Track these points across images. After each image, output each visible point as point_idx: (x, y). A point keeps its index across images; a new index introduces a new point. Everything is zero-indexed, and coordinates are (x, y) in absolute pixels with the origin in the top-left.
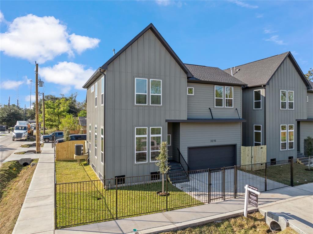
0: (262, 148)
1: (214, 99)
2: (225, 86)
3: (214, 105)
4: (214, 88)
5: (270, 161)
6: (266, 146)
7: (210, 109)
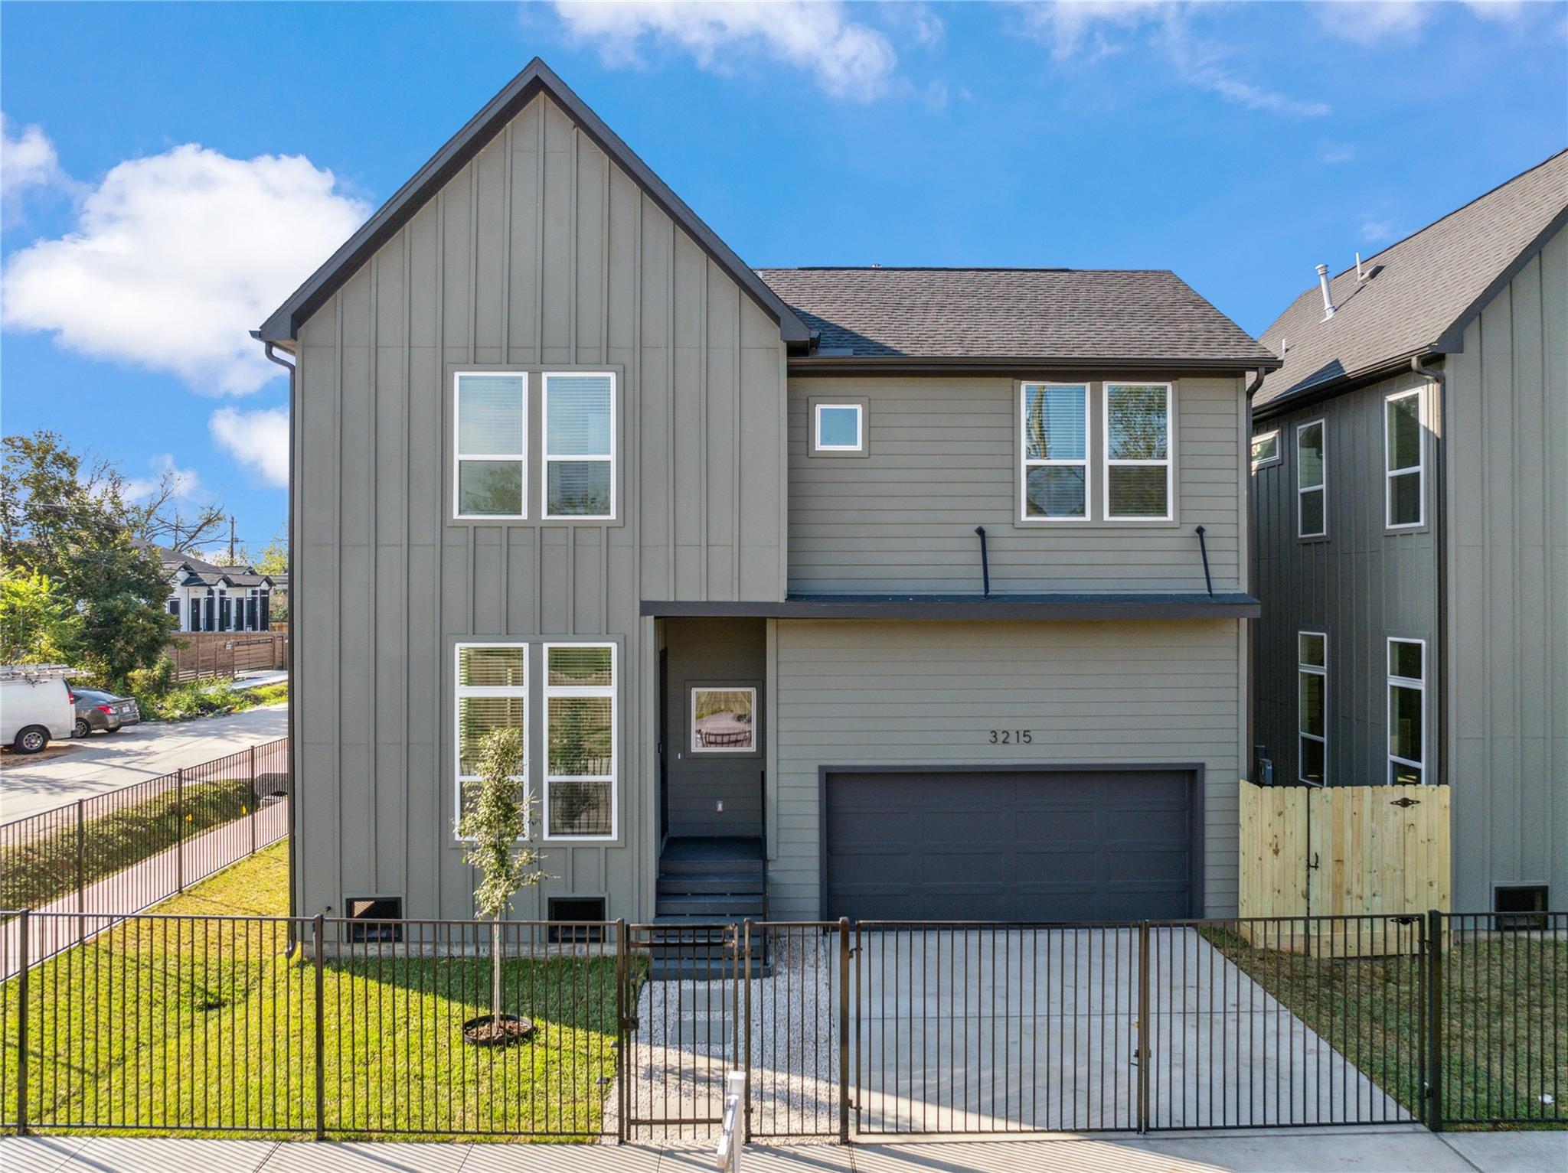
0: (1405, 803)
1: (1014, 468)
2: (1106, 386)
3: (1014, 510)
4: (1014, 400)
5: (1487, 903)
6: (1446, 789)
7: (981, 532)
